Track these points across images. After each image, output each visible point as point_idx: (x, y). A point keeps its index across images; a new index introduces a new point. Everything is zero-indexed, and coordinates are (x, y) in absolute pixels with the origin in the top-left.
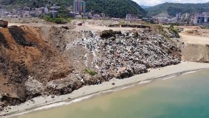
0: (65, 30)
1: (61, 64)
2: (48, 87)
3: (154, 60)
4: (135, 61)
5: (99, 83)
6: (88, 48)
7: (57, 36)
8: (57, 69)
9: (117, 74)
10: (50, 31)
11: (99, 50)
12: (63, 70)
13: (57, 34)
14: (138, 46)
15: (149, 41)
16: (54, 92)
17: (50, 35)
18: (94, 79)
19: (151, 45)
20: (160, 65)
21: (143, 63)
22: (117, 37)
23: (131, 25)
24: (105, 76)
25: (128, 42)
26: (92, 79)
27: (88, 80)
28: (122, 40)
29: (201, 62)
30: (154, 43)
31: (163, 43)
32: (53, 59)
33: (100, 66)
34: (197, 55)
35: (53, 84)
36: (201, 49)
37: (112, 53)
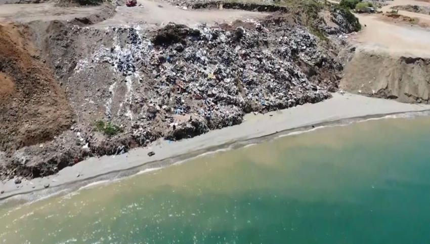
0: (78, 28)
1: (50, 111)
2: (13, 161)
3: (265, 94)
4: (218, 100)
5: (123, 151)
6: (120, 71)
7: (59, 42)
8: (38, 123)
9: (168, 130)
10: (47, 31)
11: (143, 76)
12: (51, 123)
13: (60, 37)
14: (235, 64)
15: (268, 48)
16: (22, 171)
17: (46, 41)
18: (111, 143)
19: (268, 58)
20: (276, 106)
21: (236, 103)
22: (189, 42)
23: (243, 5)
24: (138, 137)
25: (213, 54)
26: (107, 145)
27: (97, 146)
28: (199, 52)
29: (380, 98)
30: (279, 52)
31: (302, 51)
32: (37, 100)
33: (136, 111)
34: (375, 79)
35: (24, 155)
36: (386, 67)
37: (170, 82)
